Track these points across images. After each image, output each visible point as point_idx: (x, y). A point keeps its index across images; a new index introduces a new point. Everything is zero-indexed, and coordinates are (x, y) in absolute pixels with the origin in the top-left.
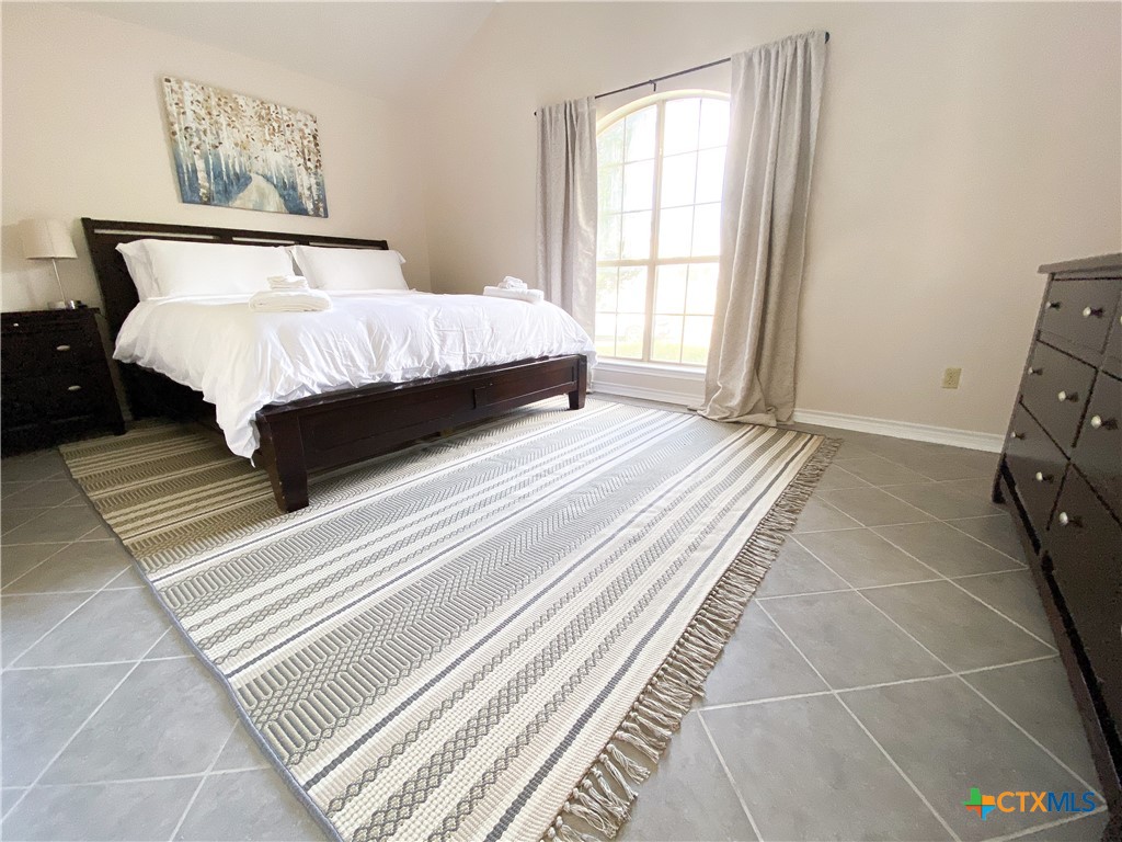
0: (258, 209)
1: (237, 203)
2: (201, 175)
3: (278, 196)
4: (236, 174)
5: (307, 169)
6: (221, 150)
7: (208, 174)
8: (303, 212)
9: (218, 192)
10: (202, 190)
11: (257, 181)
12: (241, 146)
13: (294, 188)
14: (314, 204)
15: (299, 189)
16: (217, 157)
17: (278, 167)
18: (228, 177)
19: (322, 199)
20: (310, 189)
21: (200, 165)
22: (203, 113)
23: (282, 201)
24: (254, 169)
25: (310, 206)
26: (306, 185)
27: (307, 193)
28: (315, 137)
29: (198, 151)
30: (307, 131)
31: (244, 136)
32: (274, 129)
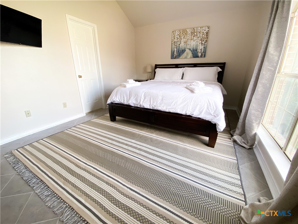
0: (186, 58)
1: (181, 57)
2: (175, 52)
3: (191, 53)
4: (182, 50)
5: (202, 44)
6: (180, 45)
7: (177, 51)
8: (198, 57)
9: (178, 55)
10: (175, 56)
11: (187, 50)
12: (185, 42)
13: (196, 50)
14: (201, 54)
15: (198, 50)
16: (179, 47)
17: (193, 45)
18: (181, 51)
19: (205, 52)
20: (201, 50)
21: (175, 50)
22: (178, 37)
23: (192, 55)
24: (187, 48)
25: (200, 55)
26: (200, 48)
27: (200, 51)
28: (207, 33)
29: (176, 47)
30: (205, 32)
31: (187, 40)
32: (195, 35)
